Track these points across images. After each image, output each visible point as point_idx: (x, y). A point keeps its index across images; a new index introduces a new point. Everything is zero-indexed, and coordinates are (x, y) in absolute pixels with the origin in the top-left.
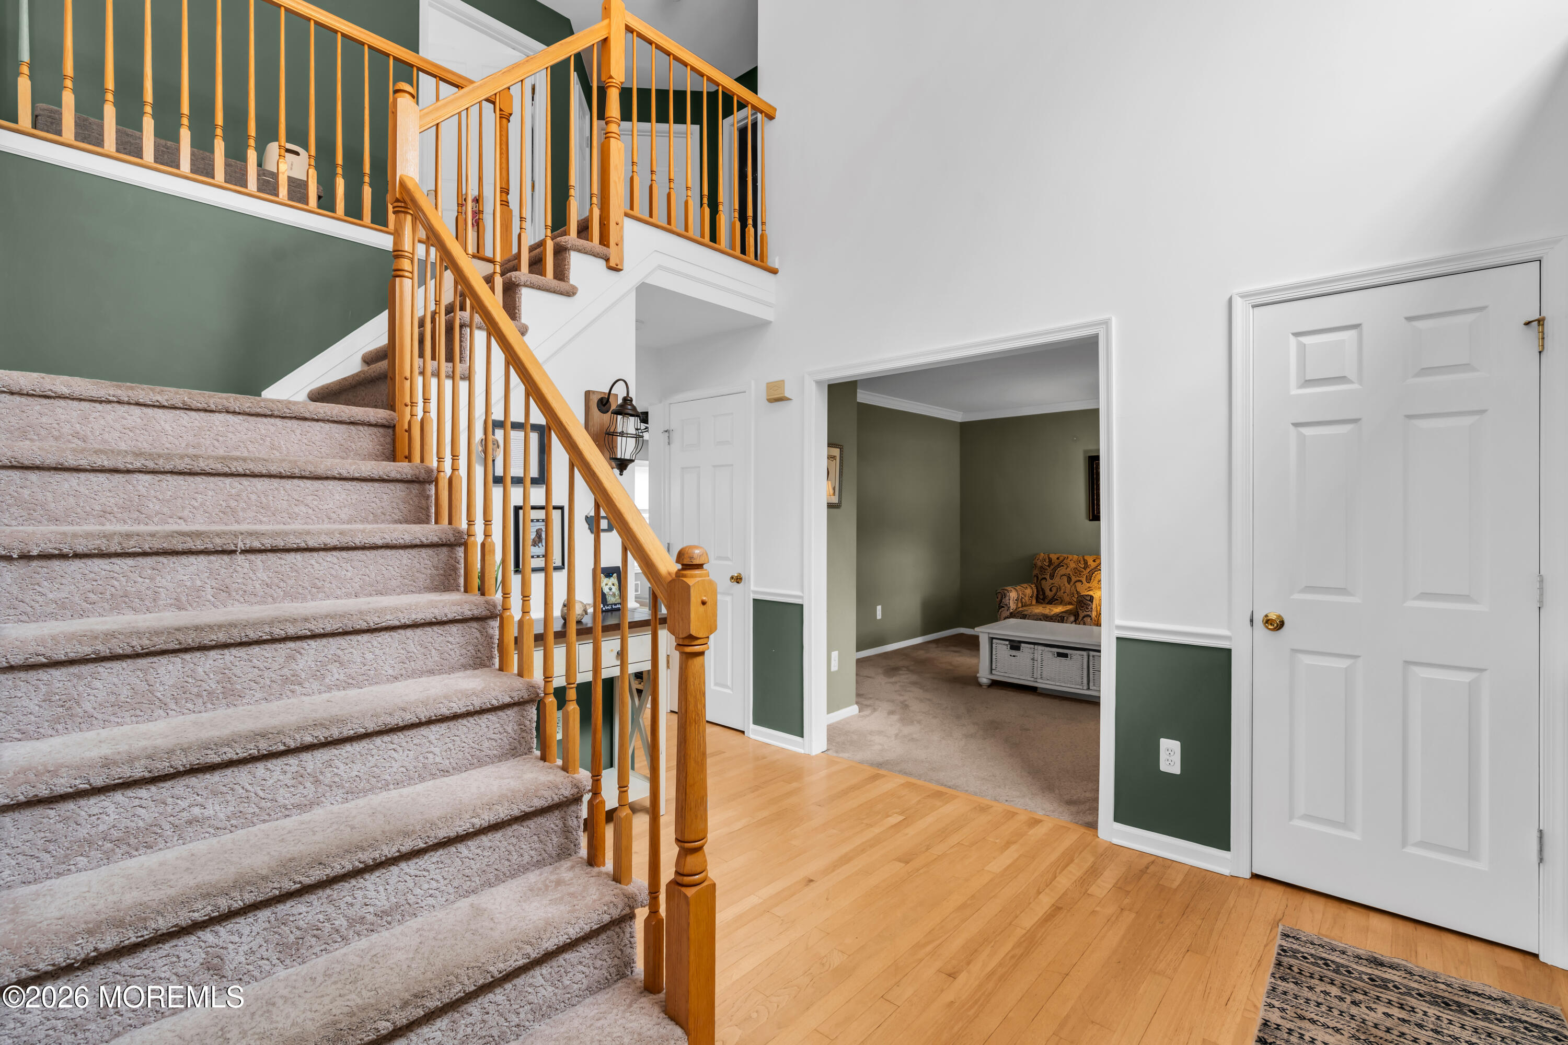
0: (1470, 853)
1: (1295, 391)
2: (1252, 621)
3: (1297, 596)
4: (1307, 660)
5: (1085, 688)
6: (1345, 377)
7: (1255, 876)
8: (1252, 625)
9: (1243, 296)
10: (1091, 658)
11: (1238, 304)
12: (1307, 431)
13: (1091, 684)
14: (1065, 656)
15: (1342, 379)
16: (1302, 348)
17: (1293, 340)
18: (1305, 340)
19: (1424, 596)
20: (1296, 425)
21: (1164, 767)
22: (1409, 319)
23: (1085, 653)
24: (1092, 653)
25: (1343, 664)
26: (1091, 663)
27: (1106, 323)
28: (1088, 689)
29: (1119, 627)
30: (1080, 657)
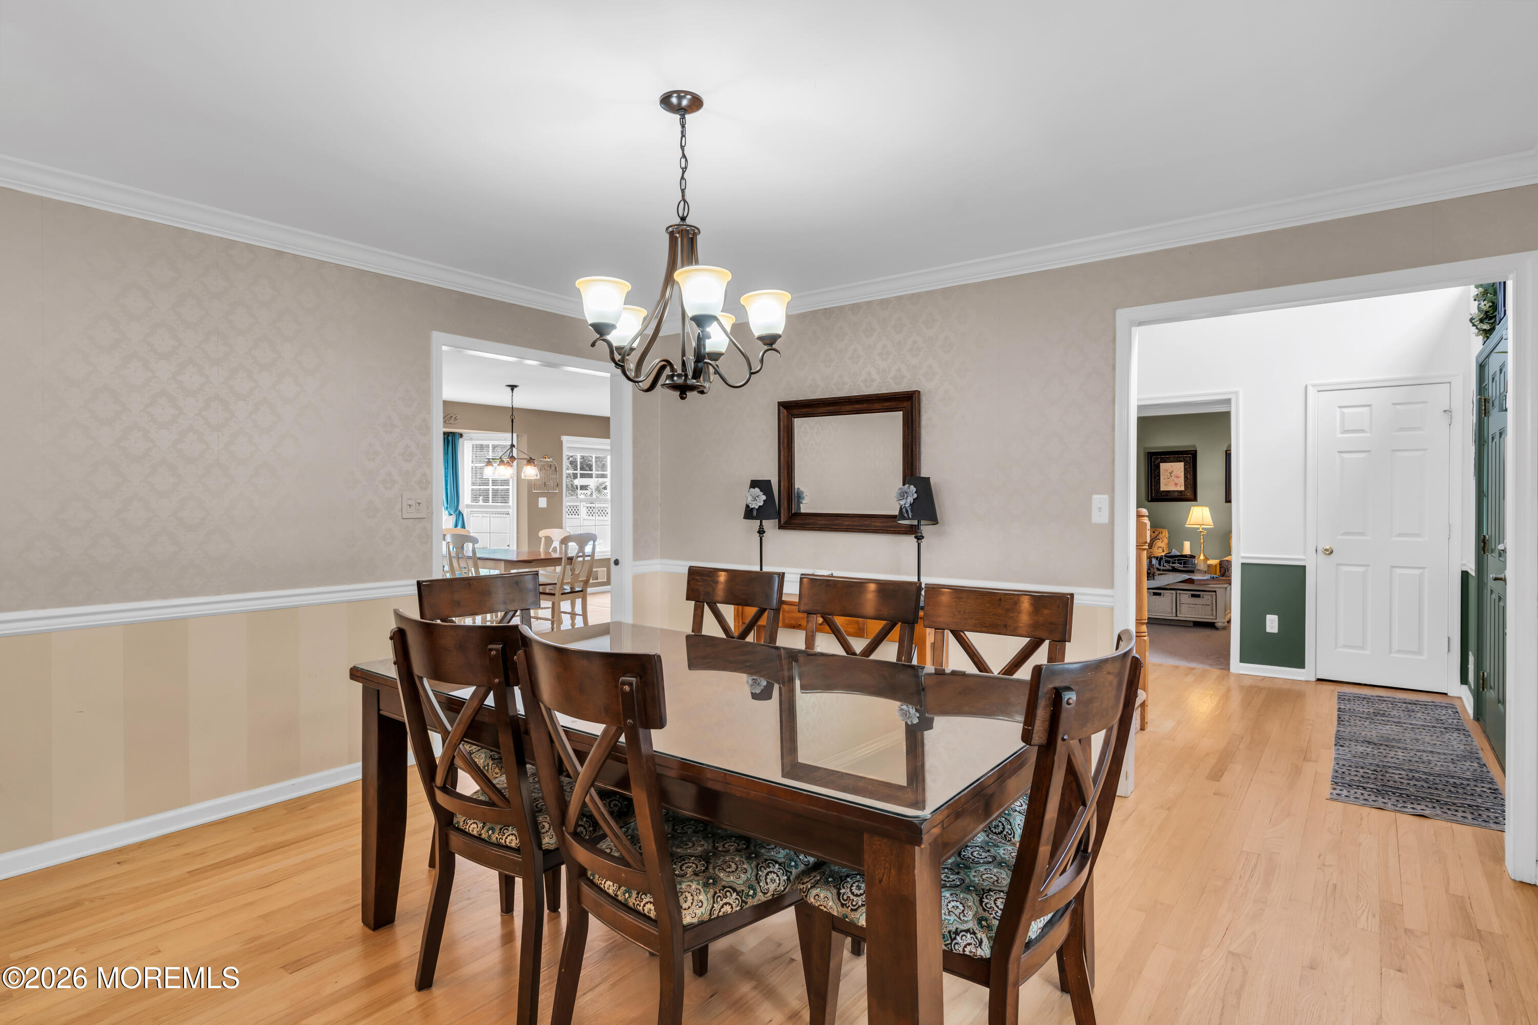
0: (1419, 652)
1: (1339, 436)
2: (1316, 551)
3: (1340, 537)
4: (1345, 568)
5: (1174, 615)
6: (1363, 430)
7: (1319, 680)
8: (1317, 553)
9: (1313, 386)
10: (1178, 595)
11: (1310, 389)
12: (1344, 455)
13: (1178, 613)
14: (1159, 594)
15: (1362, 431)
16: (1343, 415)
17: (1338, 409)
18: (1344, 410)
19: (1400, 535)
20: (1339, 452)
21: (1269, 630)
22: (1394, 404)
23: (1174, 592)
24: (1178, 592)
25: (1362, 569)
26: (1178, 599)
27: (1236, 393)
28: (1176, 616)
29: (1243, 558)
30: (1170, 595)
